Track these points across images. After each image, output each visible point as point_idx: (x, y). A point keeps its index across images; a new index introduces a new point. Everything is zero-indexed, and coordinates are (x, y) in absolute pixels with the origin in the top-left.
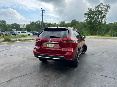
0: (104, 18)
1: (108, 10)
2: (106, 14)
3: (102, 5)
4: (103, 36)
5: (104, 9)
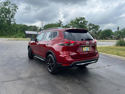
0: (12, 18)
1: (16, 10)
2: (15, 14)
3: (10, 3)
4: (15, 37)
5: (11, 8)
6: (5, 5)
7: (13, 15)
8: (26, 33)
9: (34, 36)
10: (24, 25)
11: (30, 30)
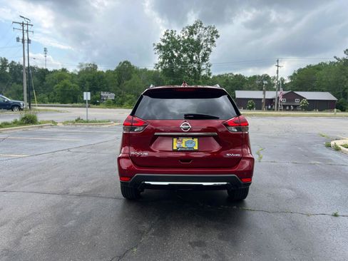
0: (205, 61)
1: (214, 41)
3: (200, 26)
5: (204, 39)
6: (191, 33)
7: (206, 55)
8: (237, 97)
9: (252, 103)
10: (237, 75)
11: (250, 89)
